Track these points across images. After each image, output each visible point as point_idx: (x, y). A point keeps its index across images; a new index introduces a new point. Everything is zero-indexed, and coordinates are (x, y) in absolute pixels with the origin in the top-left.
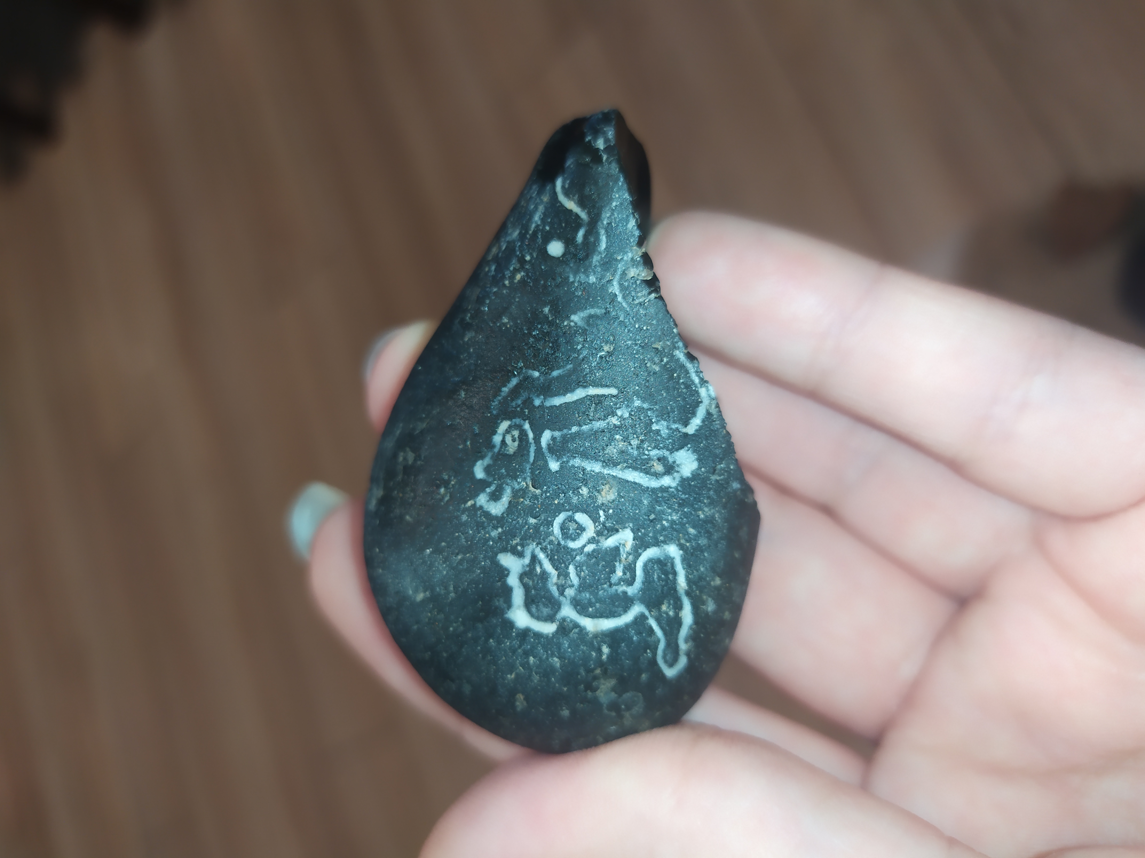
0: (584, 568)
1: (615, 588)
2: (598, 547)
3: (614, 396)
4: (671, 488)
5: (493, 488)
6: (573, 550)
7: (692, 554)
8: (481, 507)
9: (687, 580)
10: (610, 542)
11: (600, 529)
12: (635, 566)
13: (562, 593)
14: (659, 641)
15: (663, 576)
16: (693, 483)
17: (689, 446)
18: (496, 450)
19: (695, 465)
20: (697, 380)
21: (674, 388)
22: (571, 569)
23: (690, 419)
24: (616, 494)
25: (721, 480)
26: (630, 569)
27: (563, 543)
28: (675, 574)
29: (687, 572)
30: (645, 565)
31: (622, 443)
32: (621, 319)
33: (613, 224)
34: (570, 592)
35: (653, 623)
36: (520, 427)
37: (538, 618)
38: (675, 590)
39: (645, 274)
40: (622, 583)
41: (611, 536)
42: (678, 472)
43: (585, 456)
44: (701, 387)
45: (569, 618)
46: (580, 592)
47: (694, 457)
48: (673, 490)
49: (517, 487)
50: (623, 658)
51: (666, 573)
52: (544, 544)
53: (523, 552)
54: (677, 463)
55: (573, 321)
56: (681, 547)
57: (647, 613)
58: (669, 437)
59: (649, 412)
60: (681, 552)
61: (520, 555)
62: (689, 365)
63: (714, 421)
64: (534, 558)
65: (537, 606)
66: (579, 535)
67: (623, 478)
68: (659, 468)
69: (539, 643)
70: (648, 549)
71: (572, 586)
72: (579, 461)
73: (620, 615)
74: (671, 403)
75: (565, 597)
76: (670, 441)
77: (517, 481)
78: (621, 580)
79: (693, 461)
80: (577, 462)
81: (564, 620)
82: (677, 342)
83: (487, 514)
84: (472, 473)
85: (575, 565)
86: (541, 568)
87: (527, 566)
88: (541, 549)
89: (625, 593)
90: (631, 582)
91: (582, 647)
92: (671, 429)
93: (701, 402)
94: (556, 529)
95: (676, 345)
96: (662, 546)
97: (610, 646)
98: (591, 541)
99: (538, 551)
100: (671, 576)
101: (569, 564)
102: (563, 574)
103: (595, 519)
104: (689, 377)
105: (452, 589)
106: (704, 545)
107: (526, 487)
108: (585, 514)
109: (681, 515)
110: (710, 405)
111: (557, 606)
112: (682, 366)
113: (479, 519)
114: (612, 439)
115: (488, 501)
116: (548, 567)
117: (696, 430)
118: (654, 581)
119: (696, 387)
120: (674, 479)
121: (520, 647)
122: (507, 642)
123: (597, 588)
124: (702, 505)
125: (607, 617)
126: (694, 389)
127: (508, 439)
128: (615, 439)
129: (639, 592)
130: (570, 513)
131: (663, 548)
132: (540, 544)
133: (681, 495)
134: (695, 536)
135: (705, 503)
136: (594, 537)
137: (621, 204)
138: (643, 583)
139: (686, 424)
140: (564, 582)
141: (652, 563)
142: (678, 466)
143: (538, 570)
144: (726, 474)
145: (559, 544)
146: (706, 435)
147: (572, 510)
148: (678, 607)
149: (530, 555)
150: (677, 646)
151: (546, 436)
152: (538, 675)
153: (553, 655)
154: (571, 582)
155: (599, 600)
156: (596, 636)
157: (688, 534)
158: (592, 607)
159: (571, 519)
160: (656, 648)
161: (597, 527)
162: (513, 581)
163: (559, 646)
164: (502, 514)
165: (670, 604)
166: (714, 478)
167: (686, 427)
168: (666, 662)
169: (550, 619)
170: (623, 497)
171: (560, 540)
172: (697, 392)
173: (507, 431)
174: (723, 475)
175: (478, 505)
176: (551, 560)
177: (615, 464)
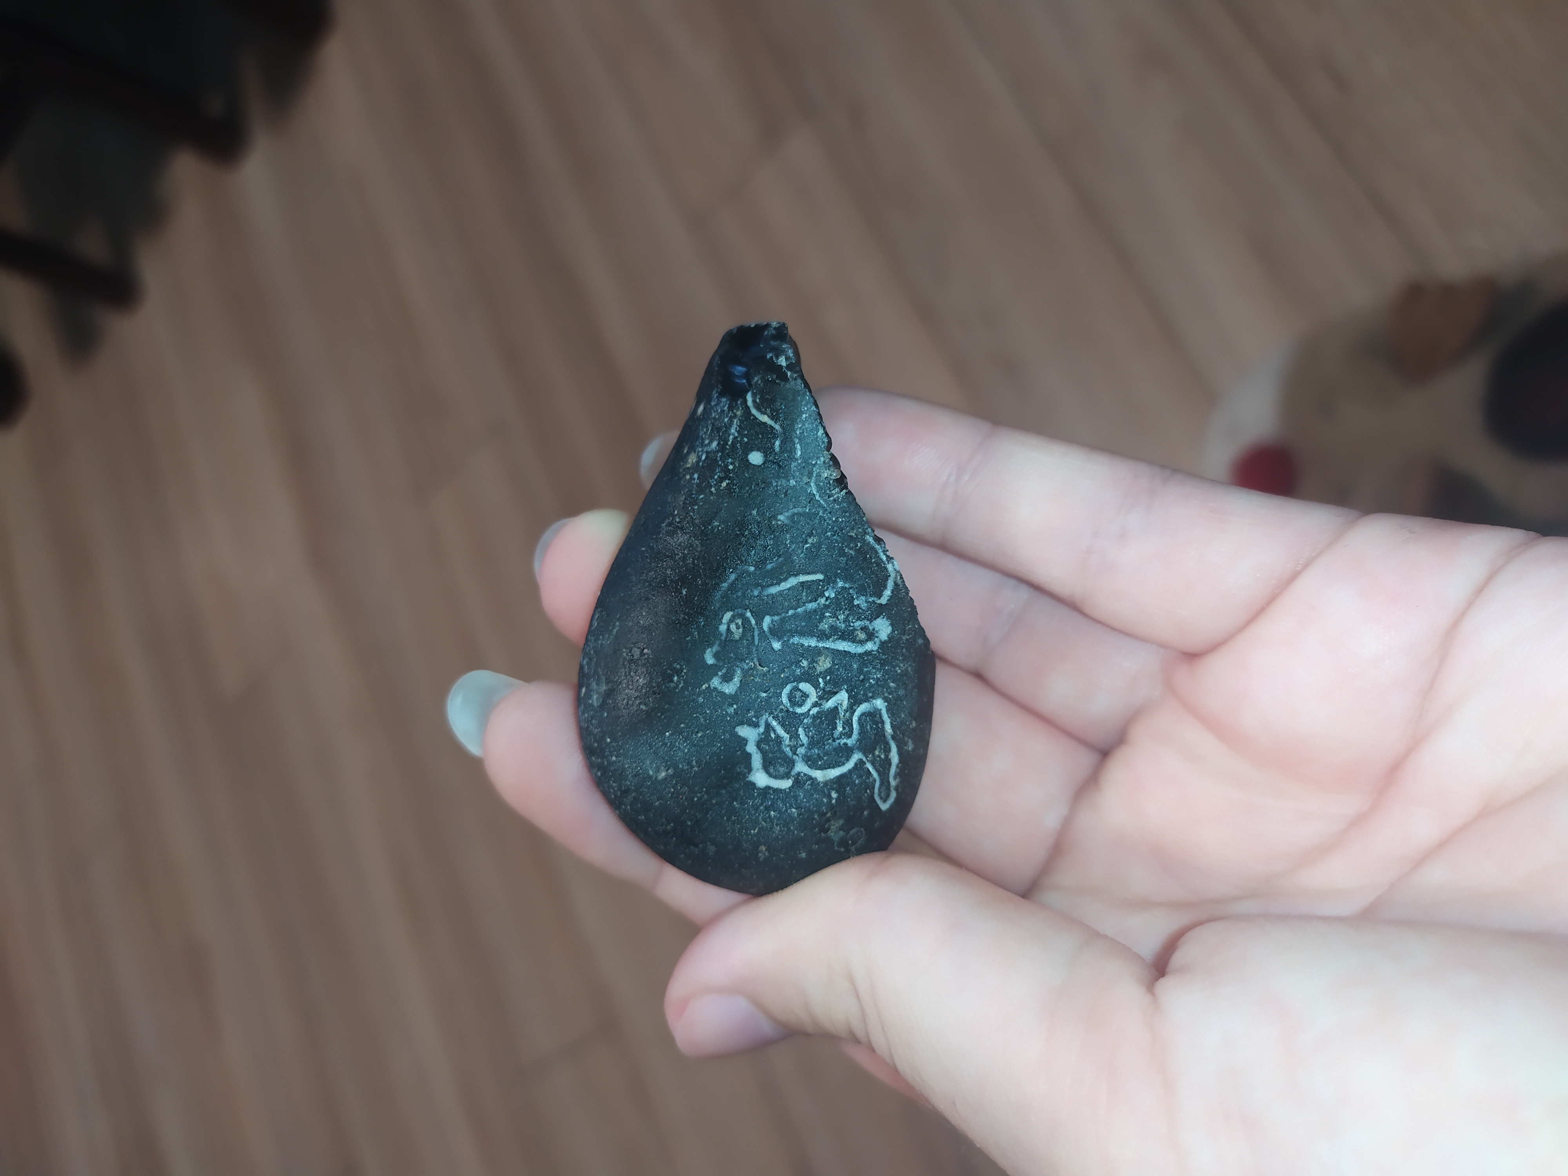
0: (812, 729)
1: (838, 741)
2: (821, 709)
3: (821, 581)
4: (874, 651)
5: (724, 671)
6: (802, 714)
7: (895, 704)
8: (715, 688)
9: (892, 727)
10: (830, 704)
11: (822, 694)
12: (852, 721)
13: (795, 753)
14: (875, 781)
15: (874, 726)
16: (890, 645)
17: (884, 614)
18: (723, 638)
19: (889, 630)
20: (884, 558)
21: (868, 568)
22: (801, 731)
23: (883, 592)
24: (831, 662)
25: (910, 638)
26: (848, 723)
27: (791, 710)
28: (883, 722)
29: (891, 720)
30: (860, 719)
31: (832, 619)
32: (821, 514)
33: (805, 433)
34: (801, 751)
35: (869, 766)
36: (742, 616)
37: (776, 777)
38: (884, 736)
39: (835, 475)
40: (843, 737)
41: (831, 698)
42: (877, 637)
43: (802, 634)
44: (888, 563)
45: (802, 772)
46: (810, 749)
47: (888, 623)
48: (876, 652)
49: (746, 667)
50: (849, 799)
51: (876, 723)
52: (776, 713)
53: (758, 722)
54: (876, 629)
55: (780, 520)
56: (886, 699)
57: (864, 759)
58: (869, 609)
59: (851, 590)
60: (886, 704)
61: (756, 725)
62: (877, 547)
63: (901, 590)
64: (768, 726)
65: (775, 767)
66: (804, 701)
67: (835, 648)
68: (862, 636)
69: (779, 798)
70: (861, 705)
71: (803, 745)
72: (798, 639)
73: (843, 764)
74: (867, 580)
75: (797, 755)
76: (869, 612)
77: (745, 662)
78: (841, 733)
79: (888, 627)
80: (796, 640)
81: (799, 774)
82: (867, 529)
83: (722, 694)
84: (703, 660)
85: (803, 727)
86: (775, 734)
87: (762, 734)
88: (773, 717)
89: (845, 744)
90: (849, 735)
91: (815, 796)
92: (869, 602)
93: (890, 576)
94: (784, 699)
95: (867, 531)
96: (872, 701)
97: (837, 792)
98: (815, 705)
99: (770, 719)
100: (880, 725)
101: (798, 728)
102: (795, 736)
103: (816, 686)
104: (879, 556)
105: (694, 763)
106: (903, 695)
107: (754, 667)
108: (807, 683)
109: (883, 672)
110: (896, 578)
111: (791, 763)
112: (873, 548)
113: (714, 699)
114: (823, 617)
115: (721, 683)
116: (781, 731)
117: (888, 600)
118: (868, 731)
119: (884, 564)
120: (875, 643)
121: (762, 804)
122: (750, 803)
123: (824, 744)
124: (899, 662)
125: (834, 767)
126: (883, 565)
127: (733, 627)
128: (826, 616)
129: (856, 742)
130: (795, 684)
131: (872, 703)
132: (772, 714)
133: (882, 656)
134: (895, 688)
135: (900, 660)
136: (817, 701)
137: (810, 416)
138: (859, 734)
139: (880, 596)
140: (795, 743)
141: (866, 717)
142: (877, 632)
143: (773, 736)
144: (913, 633)
145: (788, 711)
146: (896, 603)
147: (797, 681)
148: (888, 750)
149: (764, 724)
150: (889, 782)
151: (767, 620)
152: (779, 826)
153: (791, 806)
154: (801, 741)
155: (826, 753)
156: (826, 783)
157: (890, 687)
158: (821, 761)
159: (797, 689)
160: (874, 788)
161: (819, 692)
162: (751, 748)
163: (796, 797)
164: (735, 693)
165: (881, 749)
166: (904, 638)
167: (880, 599)
168: (881, 798)
169: (787, 776)
170: (837, 665)
171: (789, 707)
172: (886, 568)
173: (731, 621)
174: (911, 634)
175: (712, 686)
176: (783, 725)
177: (827, 637)
